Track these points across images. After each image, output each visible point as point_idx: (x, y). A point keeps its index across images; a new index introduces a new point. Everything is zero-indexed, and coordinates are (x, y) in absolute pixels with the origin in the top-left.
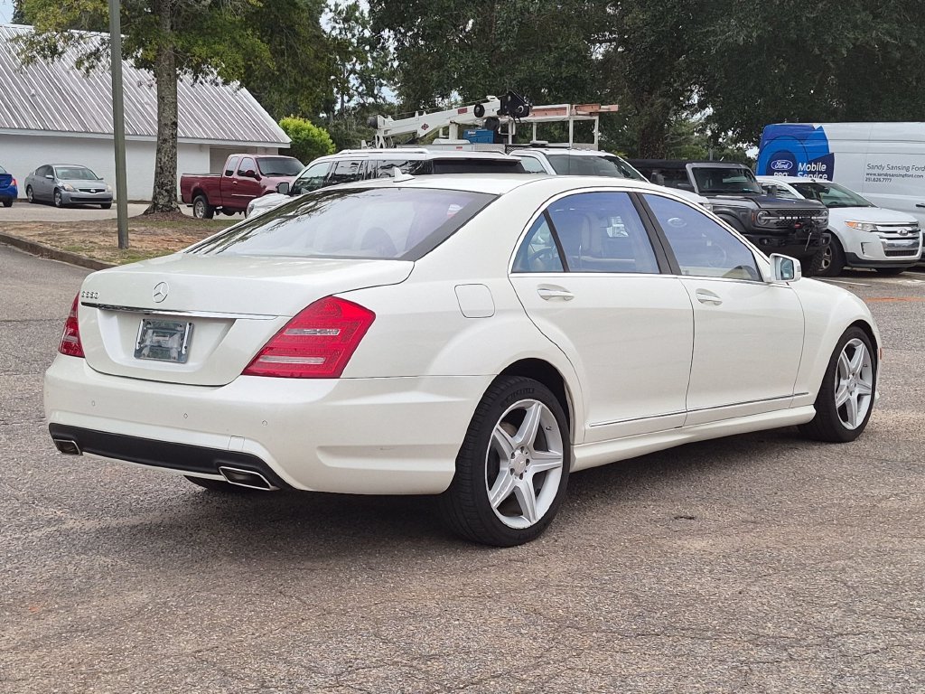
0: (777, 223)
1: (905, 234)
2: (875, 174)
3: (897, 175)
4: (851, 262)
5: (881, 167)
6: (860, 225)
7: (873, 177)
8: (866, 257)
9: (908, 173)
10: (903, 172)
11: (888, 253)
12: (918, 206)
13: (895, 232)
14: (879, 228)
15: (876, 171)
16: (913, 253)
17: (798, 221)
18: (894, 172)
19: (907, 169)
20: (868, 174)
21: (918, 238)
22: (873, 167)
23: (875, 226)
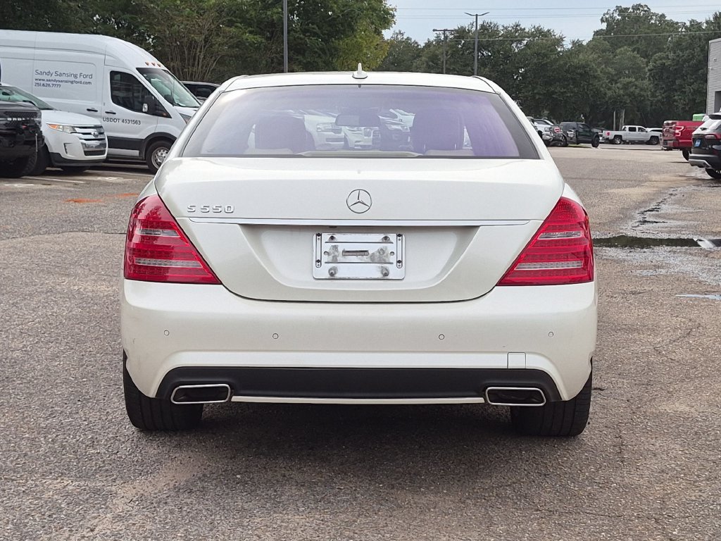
0: (6, 125)
1: (97, 136)
2: (43, 80)
3: (66, 82)
4: (56, 162)
5: (49, 73)
6: (61, 127)
7: (42, 82)
8: (69, 156)
9: (76, 80)
10: (72, 79)
11: (87, 153)
12: (88, 110)
13: (90, 134)
14: (78, 130)
15: (45, 77)
16: (102, 153)
17: (23, 123)
18: (64, 78)
19: (75, 76)
20: (36, 80)
21: (104, 139)
22: (42, 73)
23: (73, 127)
